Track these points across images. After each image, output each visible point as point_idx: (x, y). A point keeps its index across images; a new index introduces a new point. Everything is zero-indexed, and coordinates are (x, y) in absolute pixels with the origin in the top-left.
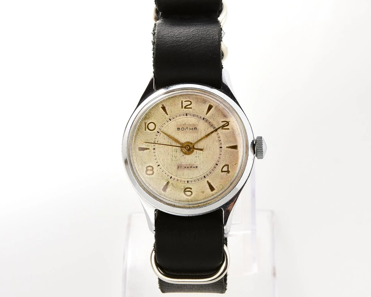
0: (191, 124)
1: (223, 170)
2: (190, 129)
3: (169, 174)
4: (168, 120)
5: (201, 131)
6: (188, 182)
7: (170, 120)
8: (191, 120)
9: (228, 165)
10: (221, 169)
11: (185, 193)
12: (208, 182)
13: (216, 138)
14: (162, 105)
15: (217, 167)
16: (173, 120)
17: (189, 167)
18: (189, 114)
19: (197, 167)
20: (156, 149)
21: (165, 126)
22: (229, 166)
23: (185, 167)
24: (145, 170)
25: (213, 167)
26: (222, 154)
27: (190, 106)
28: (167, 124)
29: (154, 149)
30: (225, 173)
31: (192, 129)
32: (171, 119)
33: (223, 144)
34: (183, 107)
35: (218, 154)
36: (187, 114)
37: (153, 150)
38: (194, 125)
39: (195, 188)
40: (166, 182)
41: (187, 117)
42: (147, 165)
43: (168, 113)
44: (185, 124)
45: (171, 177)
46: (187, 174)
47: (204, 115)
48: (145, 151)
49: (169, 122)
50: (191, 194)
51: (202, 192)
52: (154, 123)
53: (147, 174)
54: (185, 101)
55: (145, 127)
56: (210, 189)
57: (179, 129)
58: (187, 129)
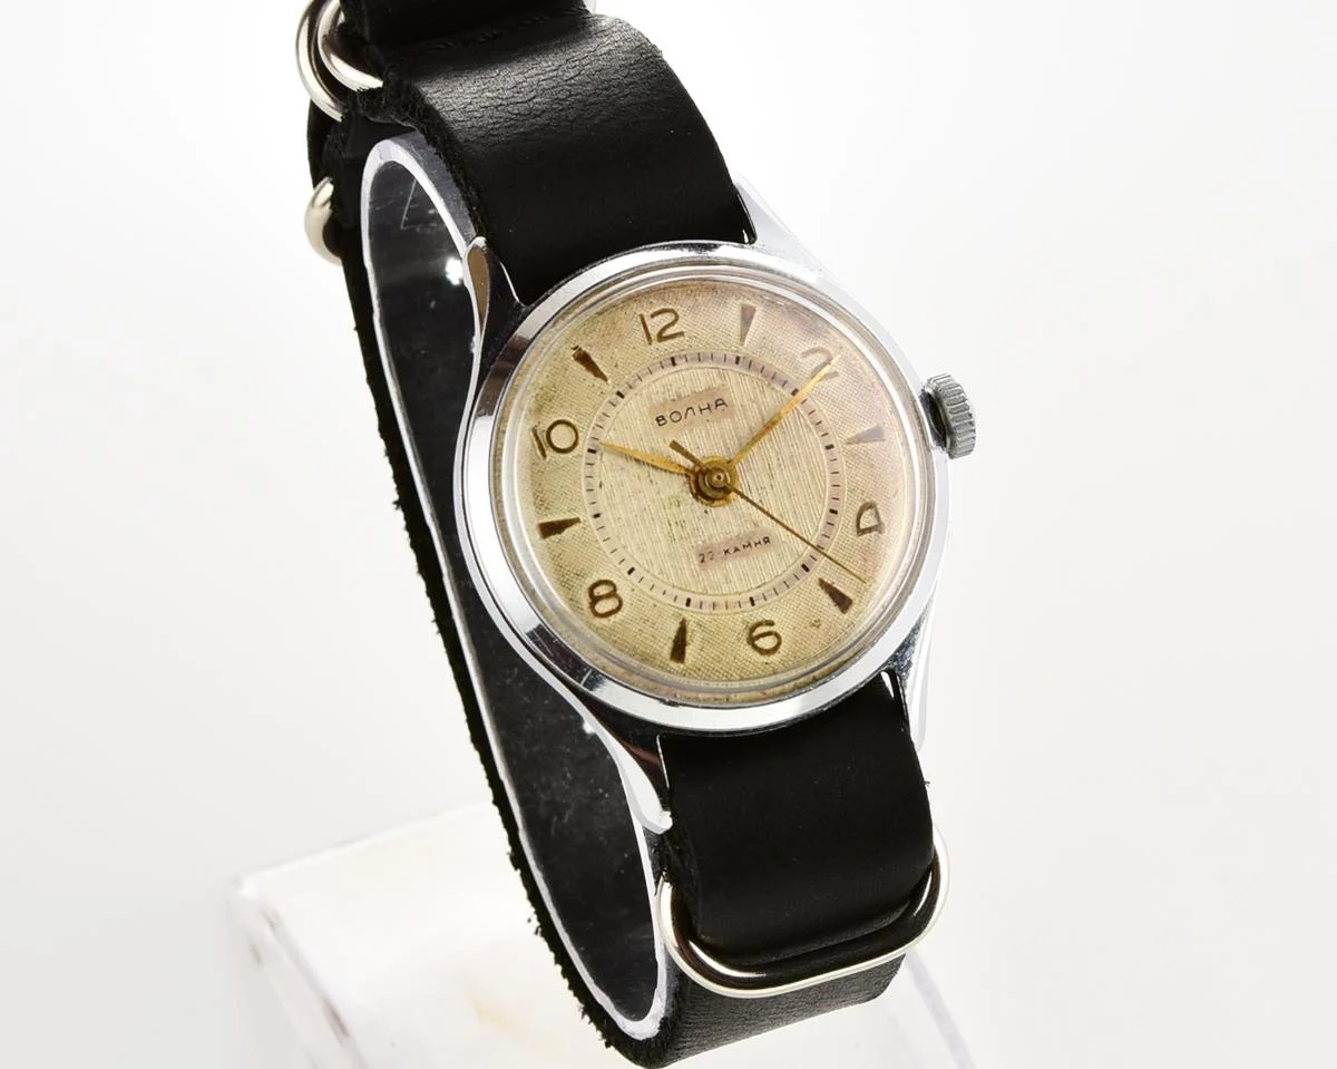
0: (699, 393)
1: (862, 527)
2: (701, 410)
3: (676, 592)
4: (615, 396)
5: (743, 405)
6: (753, 604)
7: (622, 396)
8: (692, 379)
9: (873, 505)
10: (854, 523)
11: (755, 647)
12: (823, 584)
13: (802, 419)
14: (575, 349)
15: (837, 519)
16: (632, 392)
18: (680, 357)
19: (767, 540)
20: (603, 516)
21: (608, 421)
22: (879, 507)
23: (726, 552)
24: (585, 601)
25: (823, 523)
26: (841, 471)
27: (676, 325)
28: (612, 412)
29: (597, 516)
30: (871, 534)
31: (709, 408)
32: (621, 390)
33: (830, 432)
34: (654, 337)
35: (828, 474)
36: (673, 359)
37: (592, 520)
38: (709, 391)
39: (784, 616)
40: (675, 626)
41: (677, 368)
42: (590, 581)
43: (605, 373)
44: (679, 396)
45: (689, 601)
46: (740, 576)
47: (732, 347)
48: (567, 533)
49: (618, 402)
50: (778, 644)
51: (813, 625)
52: (567, 423)
53: (596, 613)
54: (653, 316)
55: (540, 445)
56: (836, 608)
57: (664, 419)
58: (690, 411)
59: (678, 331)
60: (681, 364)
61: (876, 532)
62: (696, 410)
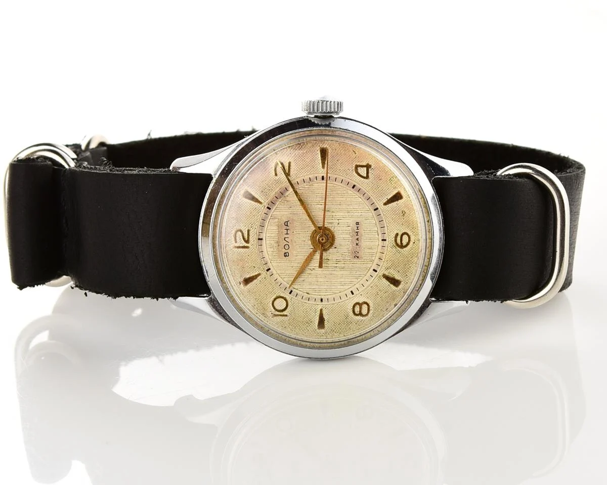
0: (279, 232)
1: (365, 175)
2: (287, 234)
3: (368, 274)
4: (268, 273)
5: (291, 214)
6: (385, 240)
7: (269, 269)
8: (271, 232)
9: (357, 167)
10: (362, 179)
11: (406, 246)
12: (385, 204)
13: (306, 187)
14: (240, 284)
15: (358, 186)
16: (269, 264)
17: (357, 237)
18: (259, 235)
19: (357, 223)
20: (323, 297)
21: (280, 279)
22: (358, 164)
23: (357, 244)
24: (359, 318)
25: (358, 193)
26: (336, 176)
27: (244, 232)
28: (276, 276)
29: (322, 300)
30: (370, 172)
31: (287, 230)
32: (267, 269)
33: (316, 175)
34: (246, 245)
35: (335, 183)
36: (259, 239)
37: (323, 303)
38: (279, 227)
39: (396, 227)
40: (384, 280)
41: (264, 239)
42: (351, 313)
43: (256, 273)
44: (277, 242)
45: (374, 270)
46: (371, 242)
47: (262, 208)
48: (325, 317)
49: (272, 272)
50: (407, 234)
51: (404, 214)
52: (275, 299)
53: (367, 315)
54: (236, 242)
55: (281, 315)
56: (399, 201)
57: (286, 253)
58: (286, 239)
59: (247, 231)
60: (263, 236)
61: (370, 169)
62: (286, 236)
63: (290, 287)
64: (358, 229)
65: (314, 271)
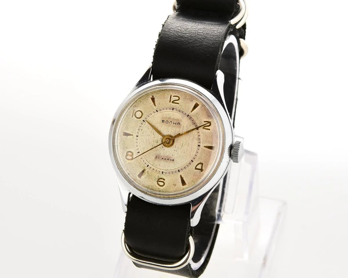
0: (175, 119)
1: (197, 168)
3: (146, 162)
4: (156, 111)
5: (184, 127)
6: (162, 173)
7: (157, 112)
8: (176, 115)
9: (202, 164)
10: (195, 166)
11: (158, 183)
12: (181, 176)
13: (196, 136)
14: (152, 96)
15: (192, 163)
16: (160, 112)
17: (166, 159)
18: (175, 109)
19: (173, 160)
20: (139, 137)
21: (151, 116)
23: (163, 158)
24: (125, 154)
25: (188, 163)
26: (199, 152)
27: (178, 101)
28: (153, 114)
29: (137, 136)
30: (199, 171)
31: (176, 124)
32: (158, 110)
33: (201, 143)
34: (171, 101)
35: (196, 152)
36: (173, 108)
38: (178, 120)
39: (168, 179)
40: (142, 170)
41: (173, 111)
42: (128, 150)
43: (156, 104)
44: (170, 118)
45: (148, 165)
46: (163, 166)
47: (189, 112)
48: (129, 137)
49: (155, 113)
50: (164, 185)
51: (174, 185)
52: (141, 112)
53: (126, 158)
54: (174, 96)
55: (133, 114)
56: (181, 184)
57: (164, 121)
58: (171, 122)
60: (175, 110)
61: (200, 171)
62: (173, 123)
63: (146, 121)
64: (170, 160)
65: (153, 134)
